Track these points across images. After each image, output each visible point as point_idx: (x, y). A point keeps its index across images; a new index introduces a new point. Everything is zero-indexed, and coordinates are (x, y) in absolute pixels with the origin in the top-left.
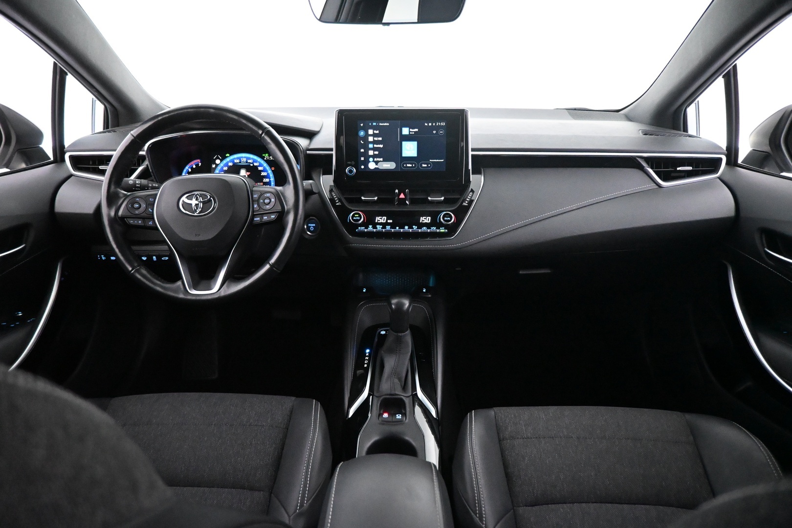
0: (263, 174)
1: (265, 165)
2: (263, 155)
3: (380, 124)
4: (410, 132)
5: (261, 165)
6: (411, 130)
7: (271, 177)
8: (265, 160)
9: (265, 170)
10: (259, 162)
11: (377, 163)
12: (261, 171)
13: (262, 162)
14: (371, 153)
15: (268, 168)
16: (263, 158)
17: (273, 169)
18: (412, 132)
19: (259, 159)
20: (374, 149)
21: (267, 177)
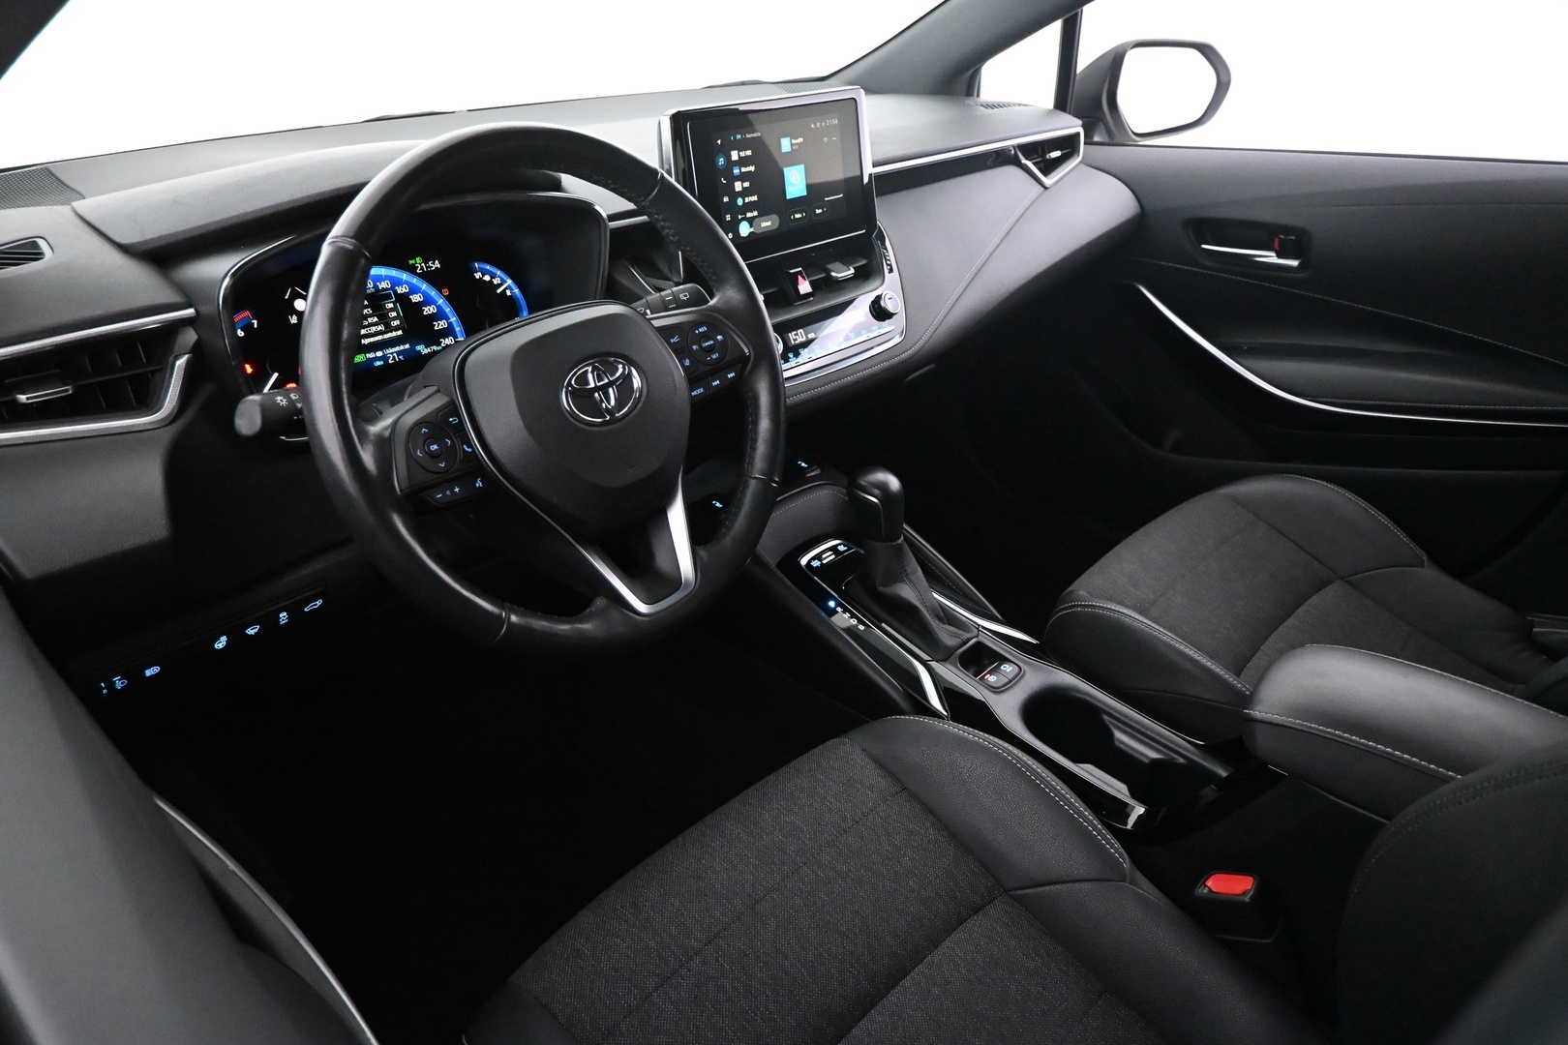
0: (429, 310)
1: (424, 286)
2: (411, 262)
3: (748, 136)
4: (792, 145)
5: (414, 290)
6: (794, 141)
7: (450, 315)
8: (418, 275)
9: (428, 301)
10: (407, 282)
11: (751, 221)
12: (420, 305)
13: (415, 280)
14: (738, 186)
15: (433, 293)
16: (412, 270)
17: (446, 292)
18: (796, 144)
19: (405, 276)
20: (743, 177)
21: (440, 315)
